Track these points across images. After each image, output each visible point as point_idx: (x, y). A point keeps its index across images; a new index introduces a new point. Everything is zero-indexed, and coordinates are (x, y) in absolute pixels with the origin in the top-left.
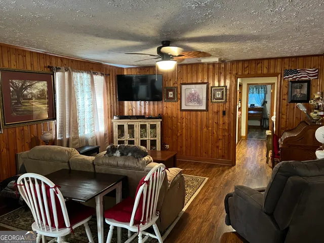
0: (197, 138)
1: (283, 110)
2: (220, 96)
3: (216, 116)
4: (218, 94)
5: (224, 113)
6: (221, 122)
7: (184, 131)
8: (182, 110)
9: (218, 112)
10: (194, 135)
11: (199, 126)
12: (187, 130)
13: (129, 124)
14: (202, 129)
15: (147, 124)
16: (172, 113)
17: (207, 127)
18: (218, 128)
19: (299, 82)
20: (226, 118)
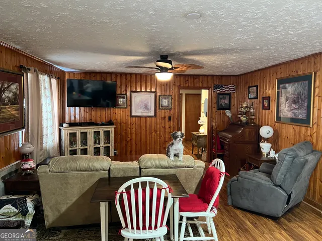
0: (146, 142)
1: (213, 116)
2: (166, 104)
3: (163, 122)
4: (165, 102)
5: (170, 118)
6: (167, 127)
7: (134, 135)
8: (131, 116)
9: (165, 118)
10: (143, 140)
11: (148, 131)
12: (136, 134)
13: (81, 131)
14: (151, 133)
15: (101, 131)
16: (122, 119)
17: (156, 131)
18: (165, 132)
19: (223, 94)
20: (172, 122)
